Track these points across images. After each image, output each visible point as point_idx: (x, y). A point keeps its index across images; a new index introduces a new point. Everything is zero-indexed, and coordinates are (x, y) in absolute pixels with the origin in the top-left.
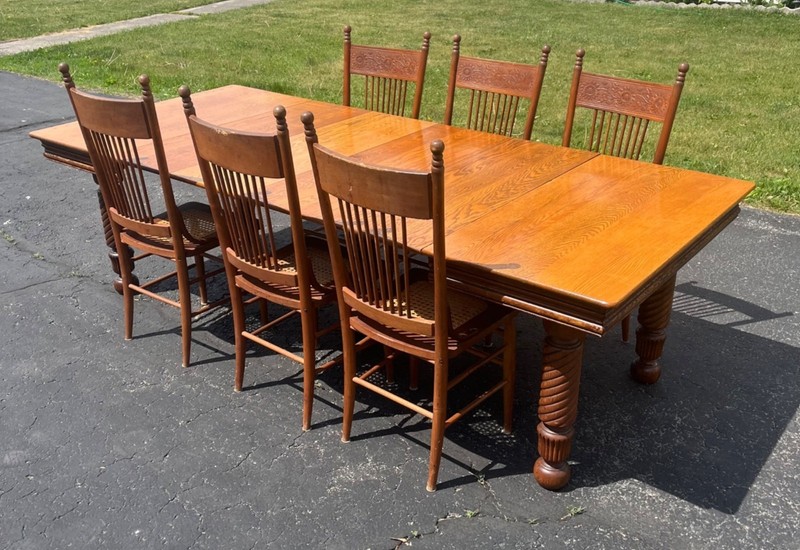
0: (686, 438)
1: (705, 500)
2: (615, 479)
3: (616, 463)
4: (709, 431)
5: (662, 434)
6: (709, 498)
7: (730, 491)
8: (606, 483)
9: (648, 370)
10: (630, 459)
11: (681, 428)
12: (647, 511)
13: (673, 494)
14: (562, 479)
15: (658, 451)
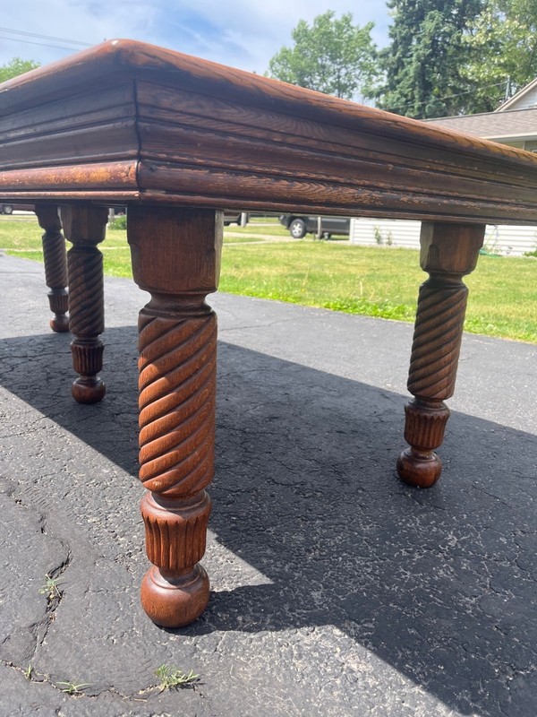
0: (457, 568)
1: (464, 696)
2: (296, 624)
3: (315, 595)
4: (502, 564)
5: (417, 556)
6: (474, 691)
7: (521, 682)
8: (278, 628)
9: (420, 466)
10: (343, 592)
11: (455, 553)
12: (331, 704)
13: (400, 669)
14: (181, 607)
15: (400, 584)
